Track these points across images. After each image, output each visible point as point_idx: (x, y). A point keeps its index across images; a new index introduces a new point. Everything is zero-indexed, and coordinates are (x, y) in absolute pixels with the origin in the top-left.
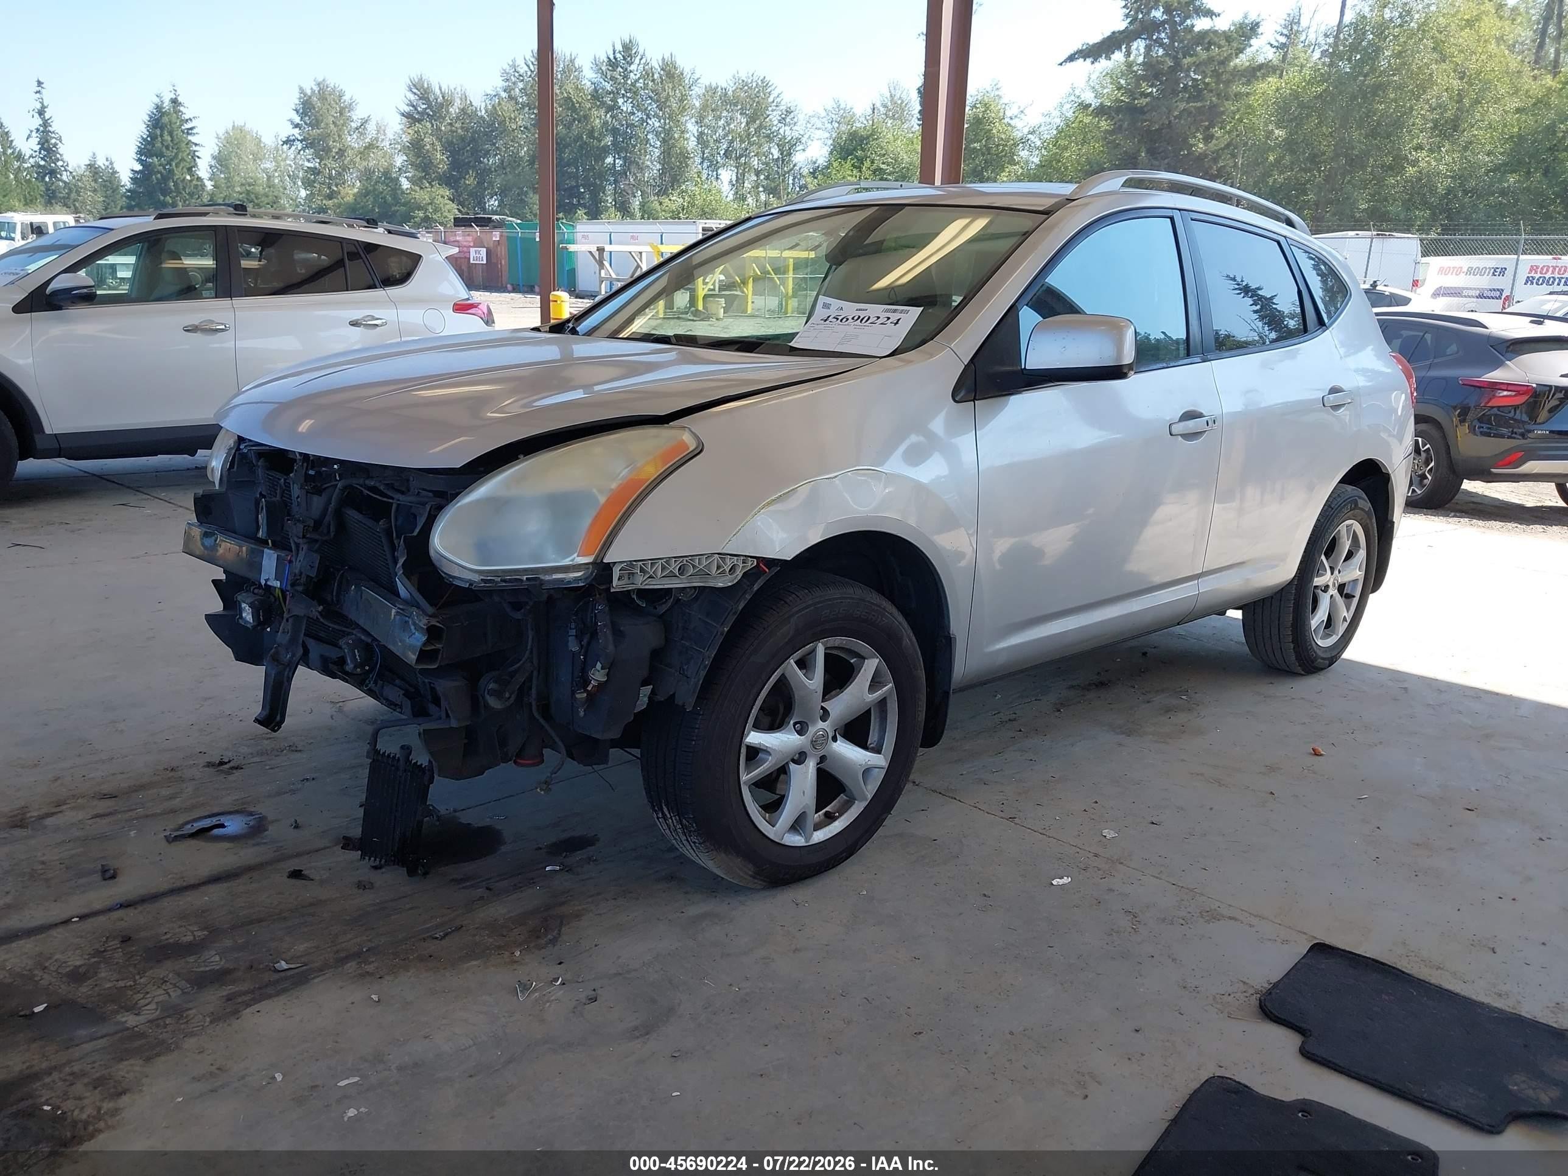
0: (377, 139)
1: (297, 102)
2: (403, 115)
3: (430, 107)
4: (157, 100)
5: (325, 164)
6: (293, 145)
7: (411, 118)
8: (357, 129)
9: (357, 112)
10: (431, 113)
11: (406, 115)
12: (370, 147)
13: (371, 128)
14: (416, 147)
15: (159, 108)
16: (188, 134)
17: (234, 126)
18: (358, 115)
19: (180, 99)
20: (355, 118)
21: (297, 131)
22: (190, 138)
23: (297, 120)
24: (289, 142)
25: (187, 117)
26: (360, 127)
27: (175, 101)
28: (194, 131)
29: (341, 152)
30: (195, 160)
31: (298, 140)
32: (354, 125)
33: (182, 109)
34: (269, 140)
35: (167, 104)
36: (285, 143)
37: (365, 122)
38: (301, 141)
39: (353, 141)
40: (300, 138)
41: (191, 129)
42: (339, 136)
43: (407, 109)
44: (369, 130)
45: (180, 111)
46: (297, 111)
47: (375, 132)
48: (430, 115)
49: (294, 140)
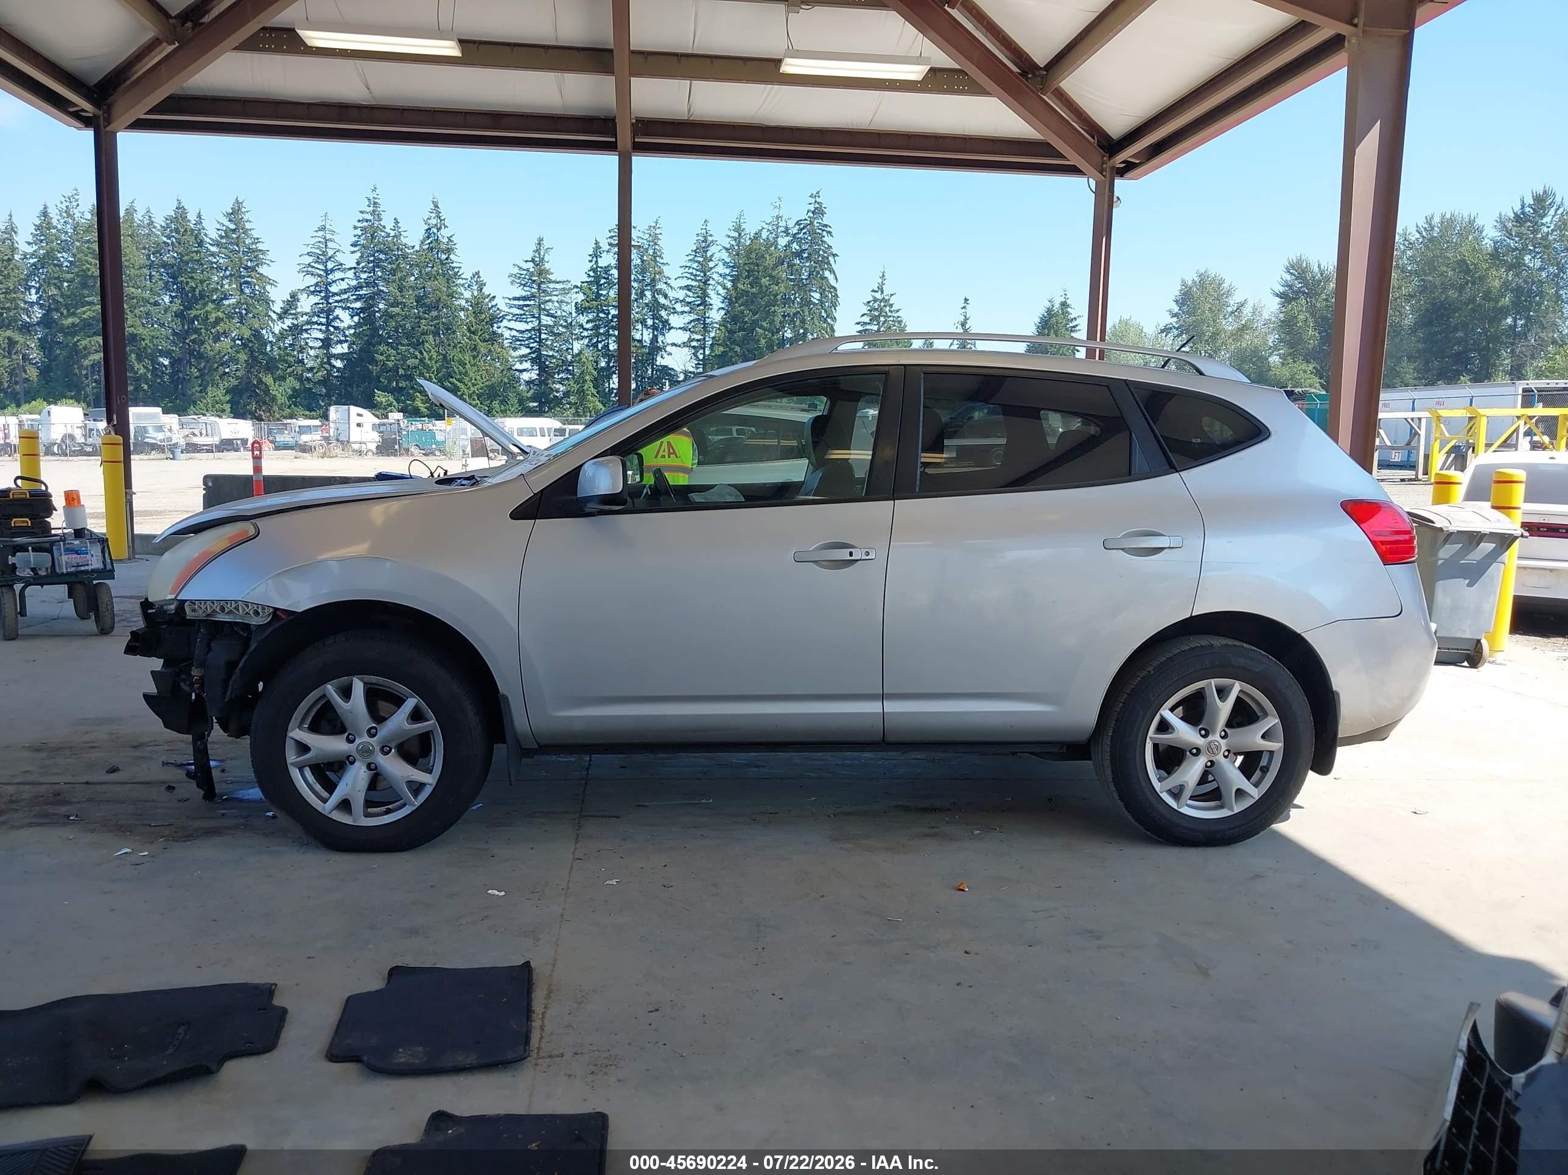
0: (1252, 321)
1: (1178, 293)
2: (1277, 295)
3: (1306, 285)
4: (1048, 305)
5: (1197, 348)
6: (1170, 332)
7: (1287, 297)
8: (1232, 313)
9: (1234, 298)
10: (1307, 291)
11: (1281, 295)
12: (1243, 329)
13: (1247, 310)
14: (1287, 325)
15: (1049, 311)
16: (1071, 331)
17: (1120, 320)
18: (1234, 301)
19: (1068, 302)
20: (1232, 302)
21: (1175, 319)
22: (1072, 334)
23: (1176, 309)
24: (1166, 330)
25: (1072, 317)
26: (1236, 311)
27: (1064, 305)
28: (1077, 328)
29: (1215, 335)
30: (1074, 353)
31: (1175, 328)
32: (1229, 309)
33: (1069, 310)
34: (1150, 329)
35: (1057, 306)
36: (1162, 331)
37: (1242, 305)
38: (1177, 329)
39: (1229, 325)
40: (1176, 326)
41: (1075, 327)
42: (1214, 321)
43: (1282, 289)
44: (1245, 312)
45: (1067, 312)
46: (1177, 301)
47: (1250, 315)
48: (1305, 293)
49: (1171, 328)
